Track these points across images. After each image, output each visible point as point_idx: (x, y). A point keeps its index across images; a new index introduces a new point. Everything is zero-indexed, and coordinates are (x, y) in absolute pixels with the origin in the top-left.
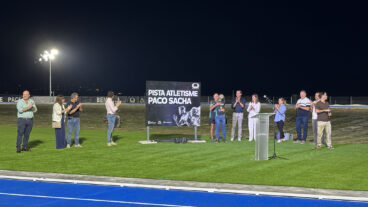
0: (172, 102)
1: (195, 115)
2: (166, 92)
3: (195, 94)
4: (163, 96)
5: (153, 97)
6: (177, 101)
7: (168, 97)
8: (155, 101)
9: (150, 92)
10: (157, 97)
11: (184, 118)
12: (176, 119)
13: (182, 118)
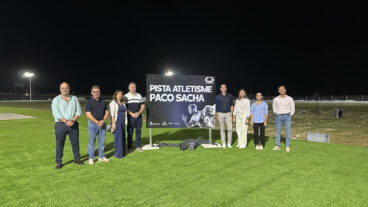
0: (180, 99)
1: (208, 114)
2: (172, 88)
3: (208, 89)
4: (168, 93)
5: (156, 93)
6: (185, 98)
7: (175, 94)
8: (158, 98)
9: (153, 87)
10: (161, 93)
11: (195, 118)
12: (185, 119)
13: (193, 118)
